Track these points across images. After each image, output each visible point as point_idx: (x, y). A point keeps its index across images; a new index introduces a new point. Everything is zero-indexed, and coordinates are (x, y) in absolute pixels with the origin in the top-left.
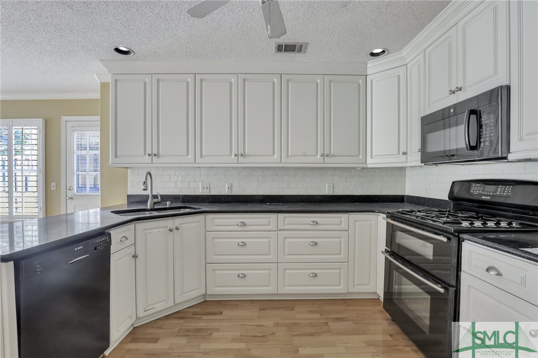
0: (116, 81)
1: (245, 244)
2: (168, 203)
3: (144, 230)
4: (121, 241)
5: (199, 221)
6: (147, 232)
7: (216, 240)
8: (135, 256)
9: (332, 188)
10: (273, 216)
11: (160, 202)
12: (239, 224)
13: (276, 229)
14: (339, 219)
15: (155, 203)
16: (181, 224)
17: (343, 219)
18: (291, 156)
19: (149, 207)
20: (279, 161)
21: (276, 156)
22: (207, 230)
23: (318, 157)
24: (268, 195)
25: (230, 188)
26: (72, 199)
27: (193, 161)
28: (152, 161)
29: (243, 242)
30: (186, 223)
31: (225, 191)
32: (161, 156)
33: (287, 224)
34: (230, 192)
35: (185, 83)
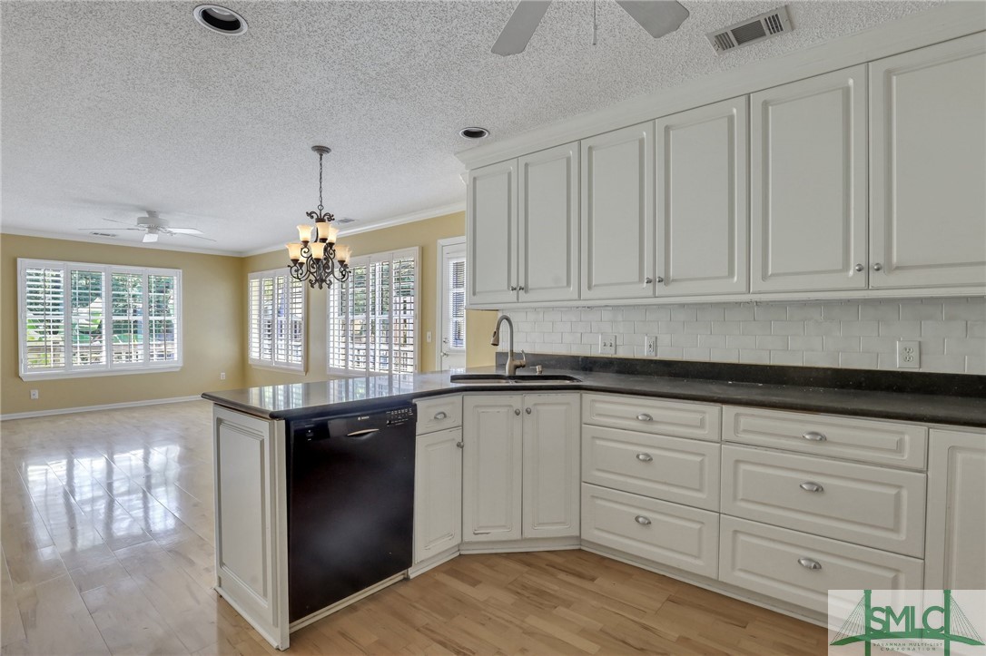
0: (475, 179)
1: (651, 460)
2: (538, 368)
3: (477, 406)
4: (435, 418)
5: (568, 404)
6: (481, 410)
7: (598, 442)
8: (460, 446)
9: (915, 354)
10: (712, 410)
11: (524, 366)
12: (640, 418)
13: (716, 438)
14: (896, 438)
15: (517, 367)
16: (535, 405)
17: (907, 438)
18: (773, 275)
19: (507, 374)
20: (744, 289)
21: (736, 278)
22: (584, 421)
23: (851, 273)
24: (734, 364)
25: (654, 346)
26: (447, 355)
27: (576, 297)
28: (518, 299)
29: (647, 455)
30: (544, 404)
31: (644, 353)
32: (531, 289)
33: (745, 431)
34: (653, 354)
35: (565, 160)
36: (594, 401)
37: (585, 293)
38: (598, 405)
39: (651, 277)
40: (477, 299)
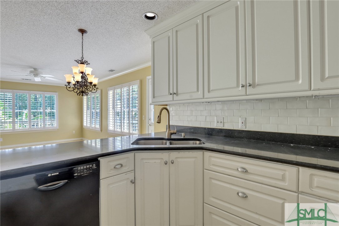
0: (154, 42)
1: (246, 197)
2: (183, 134)
4: (114, 168)
5: (196, 157)
6: (145, 161)
7: (213, 181)
11: (175, 133)
12: (239, 169)
13: (295, 189)
15: (172, 134)
16: (177, 158)
18: (329, 77)
19: (167, 137)
20: (307, 87)
21: (300, 82)
22: (205, 167)
25: (245, 123)
26: (151, 125)
27: (202, 97)
28: (173, 99)
29: (244, 193)
30: (182, 158)
31: (238, 126)
32: (179, 94)
33: (318, 187)
34: (244, 127)
35: (195, 26)
36: (210, 156)
37: (207, 95)
38: (213, 159)
39: (244, 84)
40: (155, 100)
